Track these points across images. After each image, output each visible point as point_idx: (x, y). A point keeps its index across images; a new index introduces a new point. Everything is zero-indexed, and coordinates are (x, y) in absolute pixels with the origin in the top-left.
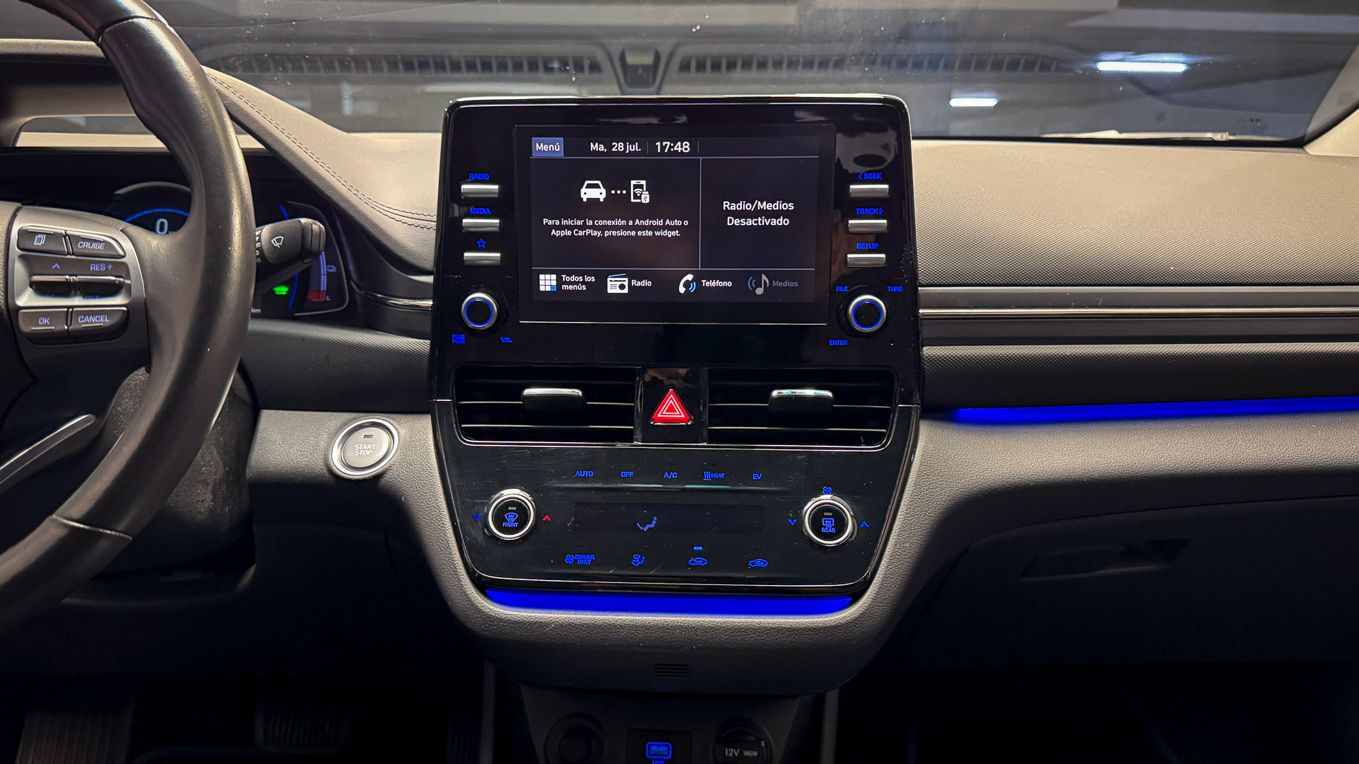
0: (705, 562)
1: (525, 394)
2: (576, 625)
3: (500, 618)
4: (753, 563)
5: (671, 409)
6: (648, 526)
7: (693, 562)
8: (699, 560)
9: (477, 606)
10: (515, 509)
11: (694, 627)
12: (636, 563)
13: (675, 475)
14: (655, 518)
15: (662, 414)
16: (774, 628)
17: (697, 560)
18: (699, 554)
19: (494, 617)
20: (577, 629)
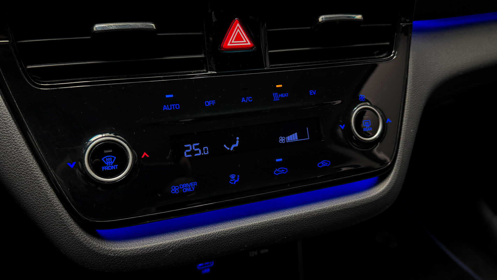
0: (286, 170)
1: (95, 29)
2: (191, 245)
3: (119, 257)
4: (321, 165)
5: (239, 38)
6: (233, 146)
7: (277, 172)
8: (281, 170)
9: (94, 251)
10: (111, 151)
11: (285, 224)
12: (233, 182)
13: (250, 99)
14: (238, 138)
15: (231, 43)
16: (340, 211)
17: (280, 170)
18: (280, 164)
19: (114, 257)
20: (193, 248)
